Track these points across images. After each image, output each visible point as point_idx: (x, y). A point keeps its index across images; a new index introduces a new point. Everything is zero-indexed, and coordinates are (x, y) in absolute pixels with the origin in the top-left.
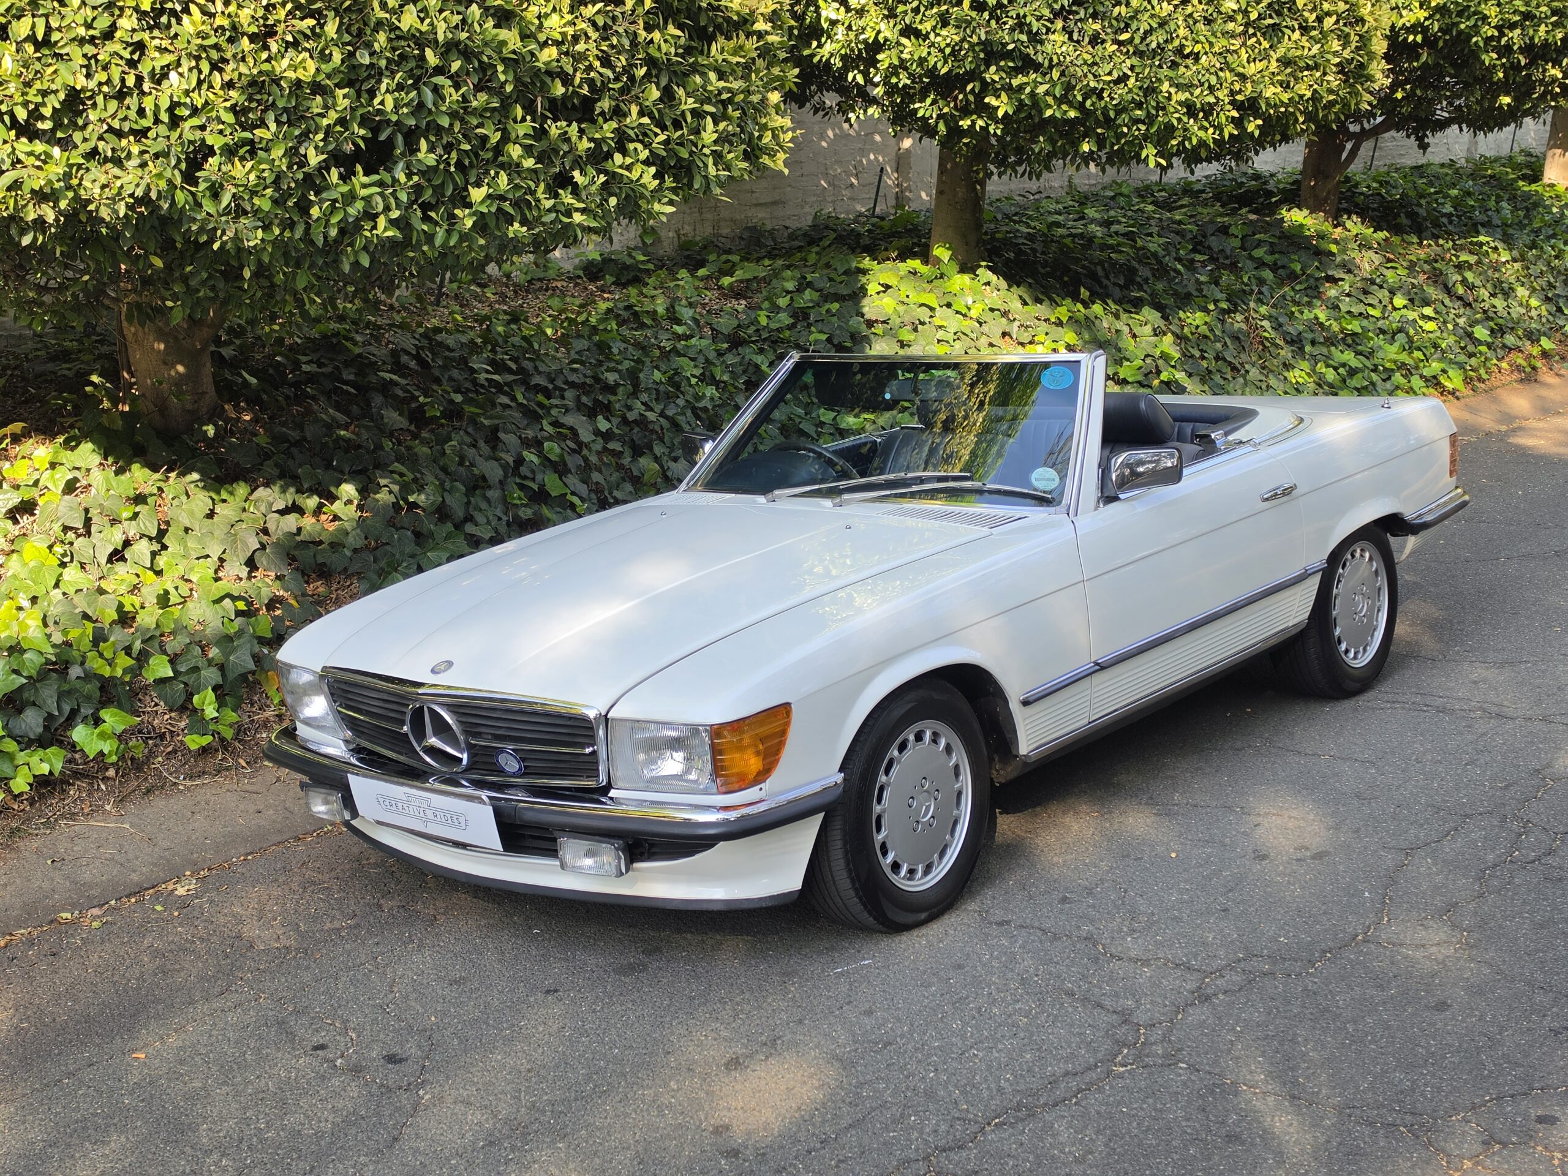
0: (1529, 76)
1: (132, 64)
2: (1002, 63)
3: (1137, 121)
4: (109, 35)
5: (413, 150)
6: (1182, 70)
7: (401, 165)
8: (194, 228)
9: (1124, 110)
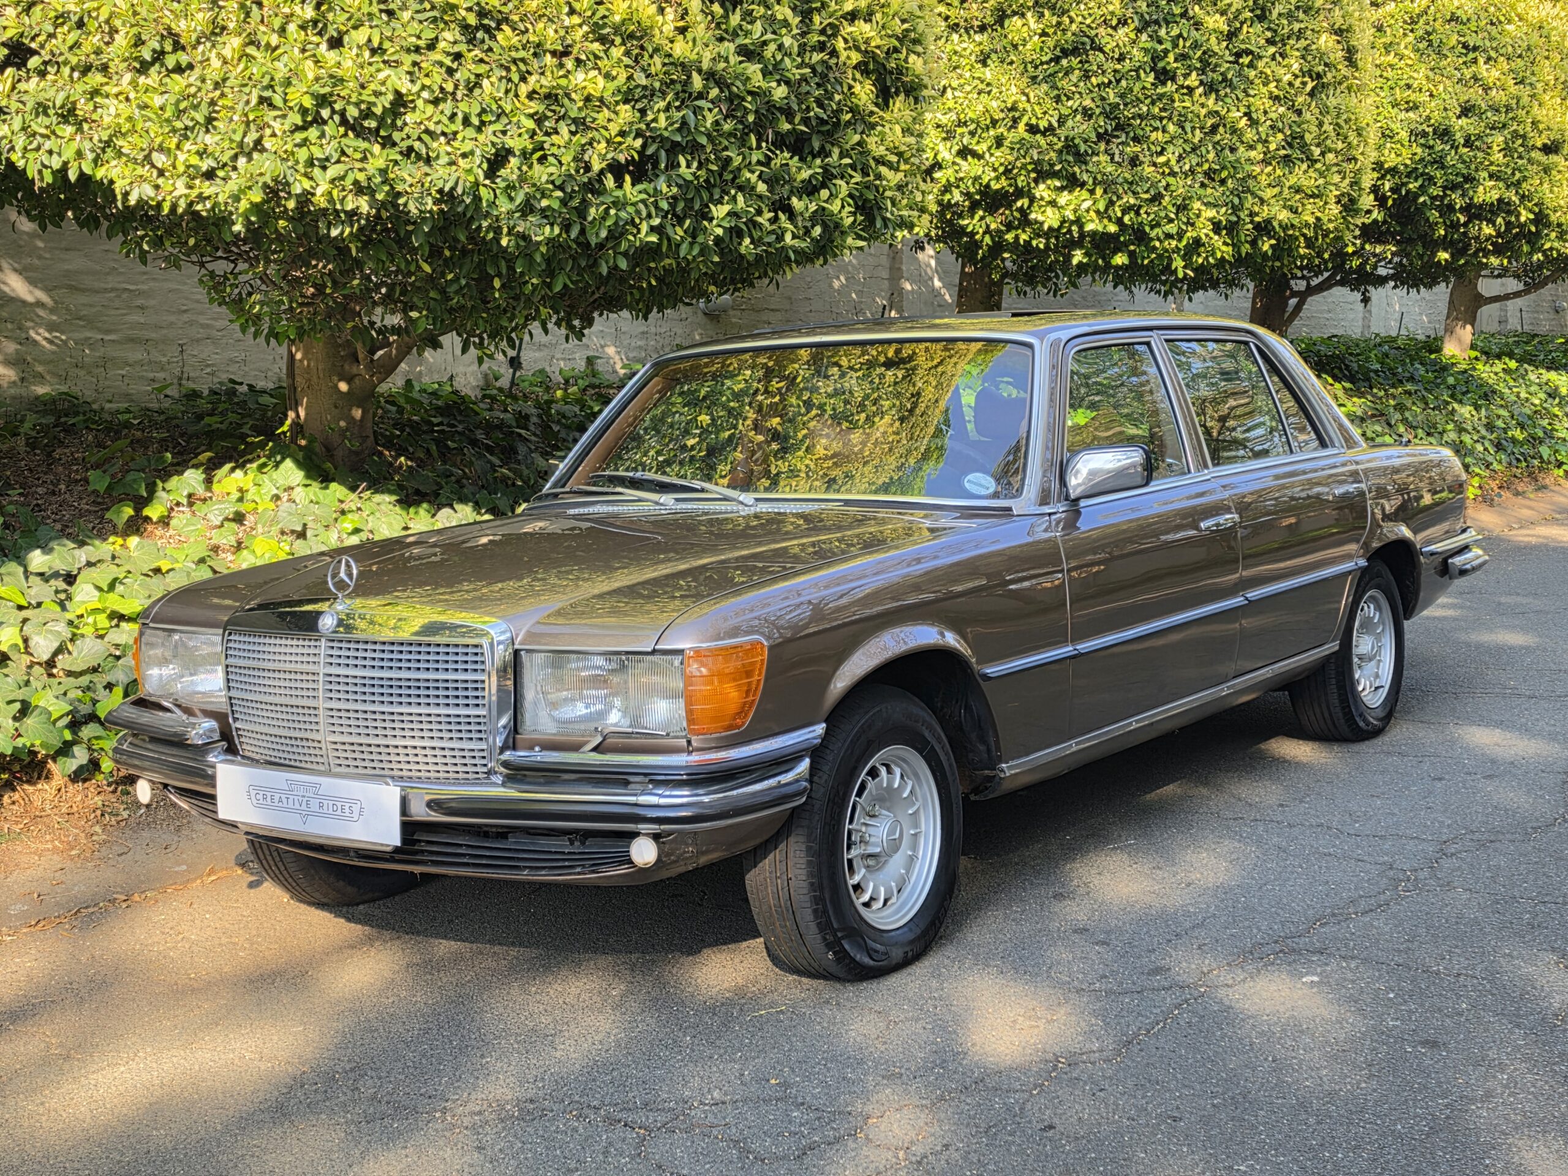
0: (1465, 233)
1: (450, 72)
2: (1049, 182)
3: (1169, 236)
4: (432, 46)
5: (673, 165)
6: (1209, 191)
7: (662, 178)
8: (485, 224)
9: (1158, 225)
